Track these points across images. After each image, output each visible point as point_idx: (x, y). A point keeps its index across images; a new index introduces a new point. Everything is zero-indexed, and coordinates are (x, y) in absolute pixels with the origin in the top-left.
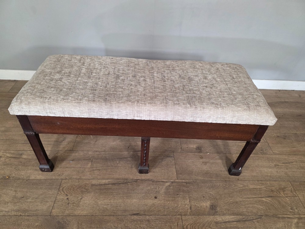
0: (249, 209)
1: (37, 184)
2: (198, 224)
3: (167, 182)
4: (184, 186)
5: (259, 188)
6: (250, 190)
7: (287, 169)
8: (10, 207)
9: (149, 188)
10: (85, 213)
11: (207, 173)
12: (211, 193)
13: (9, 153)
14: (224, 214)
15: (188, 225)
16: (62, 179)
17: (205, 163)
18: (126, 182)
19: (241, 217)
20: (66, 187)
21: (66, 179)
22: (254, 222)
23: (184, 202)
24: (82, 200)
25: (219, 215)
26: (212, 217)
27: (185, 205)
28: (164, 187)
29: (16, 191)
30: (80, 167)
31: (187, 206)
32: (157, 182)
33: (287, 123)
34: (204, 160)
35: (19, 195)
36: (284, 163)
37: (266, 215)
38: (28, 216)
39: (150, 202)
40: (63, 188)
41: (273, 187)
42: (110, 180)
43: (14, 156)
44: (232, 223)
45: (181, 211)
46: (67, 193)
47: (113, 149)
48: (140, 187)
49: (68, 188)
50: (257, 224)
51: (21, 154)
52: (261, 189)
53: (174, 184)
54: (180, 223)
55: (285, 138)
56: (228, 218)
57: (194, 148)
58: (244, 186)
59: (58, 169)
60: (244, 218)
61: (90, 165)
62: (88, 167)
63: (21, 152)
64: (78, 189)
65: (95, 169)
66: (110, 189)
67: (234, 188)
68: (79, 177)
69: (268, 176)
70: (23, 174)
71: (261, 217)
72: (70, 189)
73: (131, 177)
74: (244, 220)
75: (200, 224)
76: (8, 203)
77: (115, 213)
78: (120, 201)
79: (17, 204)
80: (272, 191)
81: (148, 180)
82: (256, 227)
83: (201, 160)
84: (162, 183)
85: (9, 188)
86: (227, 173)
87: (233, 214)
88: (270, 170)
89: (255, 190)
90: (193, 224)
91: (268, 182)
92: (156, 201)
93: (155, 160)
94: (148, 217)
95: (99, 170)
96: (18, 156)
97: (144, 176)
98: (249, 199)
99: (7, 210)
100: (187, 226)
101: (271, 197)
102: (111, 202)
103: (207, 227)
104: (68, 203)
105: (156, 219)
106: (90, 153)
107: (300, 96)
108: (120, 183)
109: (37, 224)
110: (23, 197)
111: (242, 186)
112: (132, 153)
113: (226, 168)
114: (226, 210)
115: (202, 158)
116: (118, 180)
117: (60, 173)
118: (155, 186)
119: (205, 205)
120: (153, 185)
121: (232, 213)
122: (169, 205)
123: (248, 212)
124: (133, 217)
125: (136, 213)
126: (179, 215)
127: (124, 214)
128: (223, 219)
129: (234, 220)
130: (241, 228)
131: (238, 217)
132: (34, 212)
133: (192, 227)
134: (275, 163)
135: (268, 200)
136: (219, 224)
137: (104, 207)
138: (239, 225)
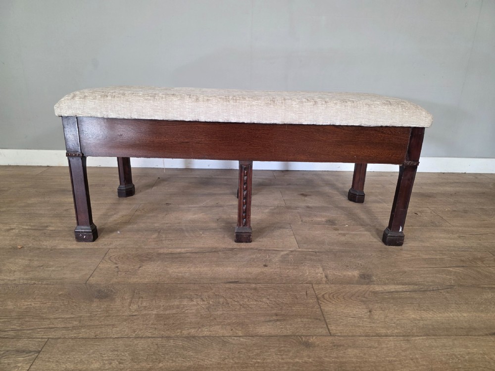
0: (428, 278)
1: (66, 253)
2: (343, 294)
3: (282, 251)
4: (312, 255)
5: (440, 258)
6: (425, 260)
7: (480, 240)
8: (17, 275)
9: (254, 256)
10: (145, 281)
11: (347, 244)
12: (359, 262)
13: (27, 225)
14: (385, 284)
15: (325, 294)
16: (110, 249)
17: (344, 235)
18: (215, 251)
19: (416, 287)
20: (116, 256)
21: (117, 248)
22: (441, 293)
23: (315, 270)
24: (141, 268)
25: (378, 284)
26: (365, 286)
27: (317, 273)
28: (279, 256)
29: (30, 260)
30: (141, 237)
31: (319, 275)
32: (265, 250)
33: (464, 199)
34: (340, 232)
35: (36, 263)
36: (472, 235)
37: (460, 285)
38: (47, 284)
39: (255, 270)
40: (111, 257)
41: (463, 258)
42: (188, 249)
43: (33, 228)
44: (403, 293)
45: (309, 279)
46: (116, 262)
47: (193, 221)
48: (239, 255)
49: (119, 257)
50: (447, 294)
51: (47, 226)
52: (442, 259)
53: (294, 253)
54: (310, 292)
55: (466, 212)
56: (392, 288)
57: (323, 221)
58: (414, 256)
59: (104, 239)
60: (422, 288)
61: (155, 236)
62: (152, 237)
63: (46, 225)
64: (135, 258)
65: (164, 239)
66: (188, 257)
67: (396, 258)
68: (137, 247)
69: (450, 247)
70: (45, 244)
71: (451, 287)
72: (122, 258)
73: (224, 246)
74: (423, 290)
75: (346, 294)
76: (15, 271)
77: (197, 281)
78: (205, 269)
79: (30, 273)
80: (462, 261)
81: (251, 249)
83: (336, 232)
84: (274, 252)
85: (20, 258)
86: (381, 244)
87: (402, 284)
88: (452, 241)
89: (434, 260)
90: (334, 293)
91: (453, 253)
92: (266, 269)
93: (262, 231)
94: (254, 286)
95: (171, 240)
96: (40, 228)
97: (243, 245)
98: (425, 269)
99: (11, 279)
100: (323, 296)
101: (463, 266)
102: (190, 270)
103: (359, 297)
104: (118, 272)
105: (269, 288)
106: (156, 225)
107: (476, 178)
108: (204, 251)
109: (61, 293)
110: (42, 266)
111: (410, 256)
112: (223, 224)
113: (379, 239)
114: (388, 280)
115: (336, 229)
116: (202, 249)
117: (106, 243)
118: (263, 254)
119: (350, 274)
120: (260, 253)
121: (400, 283)
122: (289, 273)
123: (428, 282)
124: (227, 286)
125: (233, 281)
126: (307, 283)
127: (212, 282)
128: (386, 288)
129: (404, 290)
130: (420, 298)
131: (412, 287)
132: (58, 281)
133: (333, 296)
134: (458, 235)
135: (458, 270)
136: (380, 294)
137: (178, 275)
138: (415, 295)
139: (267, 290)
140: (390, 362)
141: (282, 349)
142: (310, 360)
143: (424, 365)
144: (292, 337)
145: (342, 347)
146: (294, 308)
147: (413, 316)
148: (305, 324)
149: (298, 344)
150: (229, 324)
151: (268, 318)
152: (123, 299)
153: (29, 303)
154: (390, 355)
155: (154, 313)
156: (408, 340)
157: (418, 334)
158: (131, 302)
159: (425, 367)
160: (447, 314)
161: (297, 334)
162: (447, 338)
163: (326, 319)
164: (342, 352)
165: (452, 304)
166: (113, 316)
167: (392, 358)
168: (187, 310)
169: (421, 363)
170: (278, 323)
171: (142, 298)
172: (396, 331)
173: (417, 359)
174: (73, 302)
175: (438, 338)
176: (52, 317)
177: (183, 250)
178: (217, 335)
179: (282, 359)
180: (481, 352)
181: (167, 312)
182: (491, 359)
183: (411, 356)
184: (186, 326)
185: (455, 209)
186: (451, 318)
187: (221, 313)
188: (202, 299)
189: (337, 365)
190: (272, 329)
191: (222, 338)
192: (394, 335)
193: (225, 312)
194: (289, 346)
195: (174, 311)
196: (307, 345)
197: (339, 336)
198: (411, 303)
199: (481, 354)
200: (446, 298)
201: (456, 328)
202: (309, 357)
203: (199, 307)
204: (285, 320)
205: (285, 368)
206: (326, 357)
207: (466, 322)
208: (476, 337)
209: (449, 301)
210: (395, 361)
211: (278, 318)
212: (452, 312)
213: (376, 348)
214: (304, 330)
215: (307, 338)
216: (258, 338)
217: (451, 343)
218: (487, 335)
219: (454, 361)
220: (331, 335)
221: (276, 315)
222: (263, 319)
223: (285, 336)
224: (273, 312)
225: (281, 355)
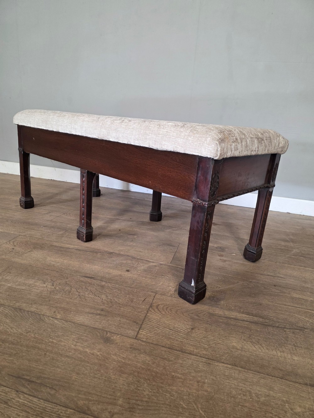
0: (281, 315)
2: (178, 308)
3: (153, 262)
4: (177, 271)
5: (311, 300)
6: (293, 298)
9: (125, 262)
10: (23, 262)
11: (221, 269)
12: (219, 286)
14: (230, 310)
15: (162, 304)
16: (20, 235)
17: (225, 261)
18: (96, 252)
19: (261, 320)
21: (26, 236)
22: (285, 331)
23: (169, 283)
24: (29, 253)
25: (221, 308)
26: (206, 307)
27: (169, 286)
28: (147, 266)
30: (49, 232)
31: (170, 288)
32: (138, 259)
34: (222, 258)
39: (116, 272)
40: (16, 241)
42: (76, 247)
44: (241, 322)
45: (158, 289)
46: (16, 245)
48: (112, 258)
49: (21, 242)
50: (291, 335)
53: (162, 266)
54: (149, 299)
56: (234, 314)
57: (214, 247)
58: (283, 293)
60: (266, 322)
61: (61, 233)
62: (58, 233)
64: (31, 245)
65: (65, 236)
66: (71, 252)
67: (263, 290)
68: (40, 238)
72: (23, 243)
73: (106, 250)
74: (266, 324)
77: (61, 270)
78: (76, 263)
81: (128, 256)
83: (219, 257)
84: (145, 261)
87: (248, 314)
89: (303, 300)
90: (170, 306)
92: (126, 273)
94: (104, 283)
98: (286, 306)
100: (158, 305)
102: (63, 262)
103: (192, 314)
104: (11, 252)
105: (115, 288)
108: (88, 250)
112: (121, 234)
114: (236, 307)
115: (221, 256)
117: (22, 231)
118: (134, 262)
120: (132, 261)
121: (246, 312)
122: (143, 281)
123: (278, 318)
124: (83, 279)
125: (90, 276)
126: (152, 292)
127: (73, 273)
128: (227, 313)
129: (245, 319)
130: (257, 331)
131: (256, 319)
133: (167, 308)
136: (216, 317)
137: (51, 263)
138: (253, 327)
139: (112, 289)
140: (173, 377)
141: (82, 337)
142: (98, 353)
143: (206, 391)
144: (99, 331)
145: (137, 351)
146: (122, 309)
147: (235, 344)
148: (120, 324)
149: (99, 338)
150: (56, 307)
151: (92, 311)
154: (178, 371)
155: (9, 285)
156: (209, 363)
157: (225, 362)
159: (206, 393)
160: (275, 353)
161: (106, 329)
162: (255, 374)
163: (144, 324)
164: (133, 355)
165: (290, 344)
167: (178, 375)
168: (35, 289)
170: (98, 317)
171: (10, 273)
172: (204, 352)
173: (204, 383)
175: (244, 371)
177: (72, 246)
178: (40, 313)
179: (75, 345)
180: (284, 399)
181: (18, 287)
182: (292, 409)
183: (199, 379)
184: (22, 300)
186: (276, 357)
187: (58, 297)
188: (53, 284)
189: (119, 364)
190: (88, 320)
191: (42, 316)
192: (199, 355)
193: (61, 298)
194: (90, 337)
195: (24, 288)
196: (107, 340)
197: (142, 341)
198: (242, 333)
199: (283, 401)
200: (286, 337)
201: (274, 368)
202: (100, 350)
203: (45, 289)
204: (106, 315)
205: (70, 353)
206: (115, 355)
207: (291, 365)
208: (291, 383)
209: (288, 341)
211: (102, 313)
212: (283, 352)
213: (170, 361)
214: (115, 328)
215: (113, 334)
216: (70, 323)
217: (255, 380)
218: (306, 384)
219: (245, 398)
220: (135, 338)
221: (102, 310)
222: (88, 310)
223: (94, 328)
224: (102, 307)
225: (77, 342)
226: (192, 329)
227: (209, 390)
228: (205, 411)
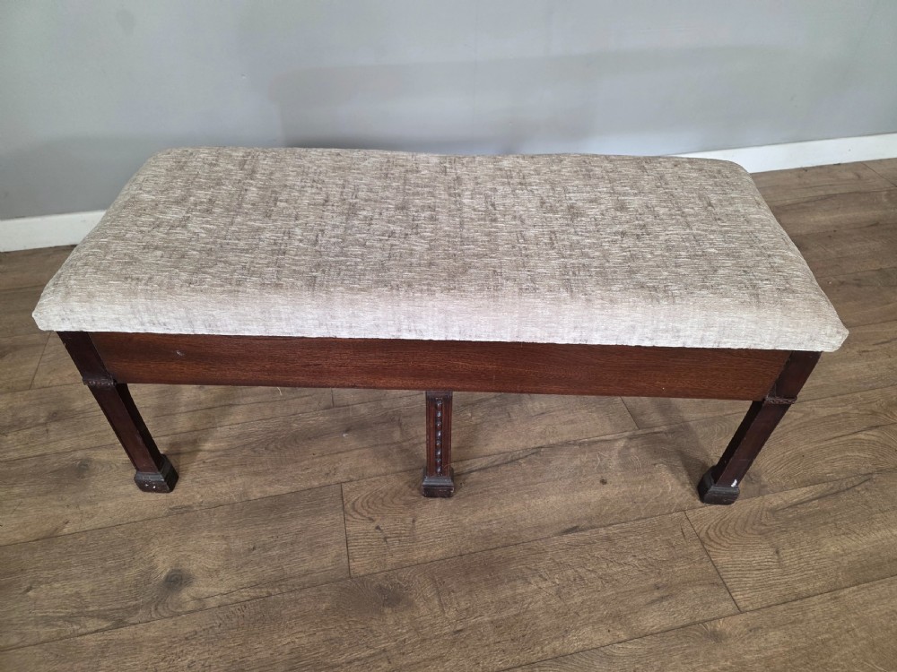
0: (836, 464)
1: (276, 507)
2: (732, 523)
3: (616, 440)
5: (843, 413)
6: (823, 420)
7: (890, 357)
9: (577, 462)
10: (438, 552)
14: (783, 489)
15: (709, 528)
16: (340, 483)
18: (511, 459)
19: (825, 486)
20: (360, 500)
21: (351, 481)
22: (858, 492)
24: (416, 524)
25: (773, 492)
26: (757, 500)
28: (615, 453)
29: (225, 538)
30: (375, 443)
32: (590, 444)
33: (850, 247)
35: (240, 544)
36: (877, 344)
37: (880, 471)
38: (291, 591)
39: (594, 495)
40: (353, 504)
41: (873, 405)
44: (810, 504)
45: (677, 501)
46: (370, 515)
48: (553, 463)
49: (368, 502)
50: (867, 494)
51: (195, 442)
52: (846, 413)
53: (634, 443)
54: (688, 529)
55: (859, 283)
56: (793, 495)
58: (807, 414)
60: (832, 488)
61: (397, 434)
62: (395, 440)
63: (190, 437)
64: (394, 500)
69: (852, 381)
70: (224, 491)
71: (868, 477)
72: (373, 503)
73: (521, 444)
74: (834, 491)
76: (217, 571)
77: (516, 537)
78: (517, 505)
80: (874, 413)
81: (568, 443)
82: (867, 501)
84: (604, 445)
85: (204, 534)
87: (805, 483)
88: (852, 366)
89: (835, 418)
90: (719, 525)
91: (858, 395)
92: (607, 489)
94: (603, 531)
98: (828, 443)
99: (223, 590)
100: (707, 533)
101: (877, 427)
102: (494, 514)
103: (754, 524)
104: (385, 539)
105: (626, 532)
107: (859, 176)
108: (496, 463)
109: (324, 606)
110: (254, 549)
111: (800, 415)
114: (784, 478)
116: (490, 458)
117: (326, 470)
118: (590, 455)
120: (584, 453)
121: (802, 482)
122: (643, 493)
123: (838, 473)
124: (566, 539)
125: (570, 526)
126: (676, 511)
127: (539, 535)
128: (786, 498)
129: (810, 496)
130: (835, 510)
131: (819, 488)
132: (303, 580)
133: (721, 533)
134: (857, 348)
135: (872, 435)
136: (781, 513)
137: (482, 531)
138: (827, 505)
139: (626, 538)
140: (824, 642)
141: (687, 651)
142: (728, 663)
143: (864, 639)
144: (692, 627)
145: (760, 630)
146: (676, 569)
147: (833, 549)
148: (701, 598)
149: (704, 638)
150: (601, 621)
151: (648, 597)
152: (427, 600)
153: (289, 640)
154: (820, 630)
155: (486, 619)
156: (836, 598)
157: (847, 584)
158: (441, 605)
159: (865, 642)
160: (873, 536)
161: (697, 619)
162: (881, 583)
163: (725, 580)
164: (763, 639)
165: (877, 512)
166: (431, 639)
167: (824, 636)
168: (530, 603)
169: (859, 635)
170: (665, 603)
171: (453, 591)
172: (819, 583)
173: (853, 629)
174: (356, 622)
175: (871, 586)
176: (342, 659)
178: (594, 646)
181: (505, 615)
183: (846, 627)
184: (544, 637)
185: (842, 278)
186: (879, 543)
187: (580, 600)
188: (541, 576)
189: (762, 664)
190: (662, 617)
191: (602, 649)
192: (818, 592)
193: (585, 598)
194: (694, 645)
195: (513, 611)
196: (717, 637)
197: (750, 611)
198: (825, 523)
200: (866, 503)
201: (889, 561)
202: (725, 657)
203: (544, 594)
204: (671, 595)
206: (746, 653)
209: (871, 508)
210: (830, 639)
211: (662, 593)
212: (879, 529)
213: (801, 622)
214: (703, 609)
215: (713, 623)
216: (649, 638)
217: (887, 591)
220: (741, 613)
221: (657, 588)
222: (641, 600)
223: (683, 627)
224: (652, 581)
225: (691, 663)
226: (777, 552)
227: (864, 635)
228: (882, 665)
